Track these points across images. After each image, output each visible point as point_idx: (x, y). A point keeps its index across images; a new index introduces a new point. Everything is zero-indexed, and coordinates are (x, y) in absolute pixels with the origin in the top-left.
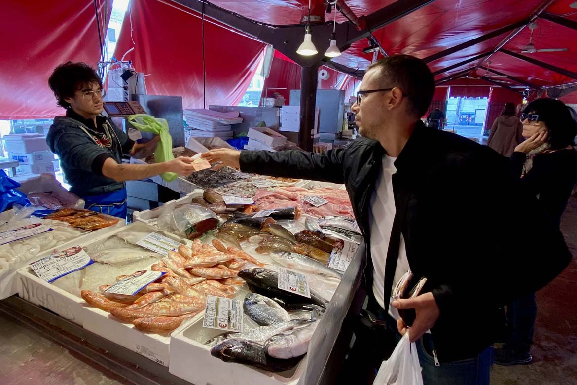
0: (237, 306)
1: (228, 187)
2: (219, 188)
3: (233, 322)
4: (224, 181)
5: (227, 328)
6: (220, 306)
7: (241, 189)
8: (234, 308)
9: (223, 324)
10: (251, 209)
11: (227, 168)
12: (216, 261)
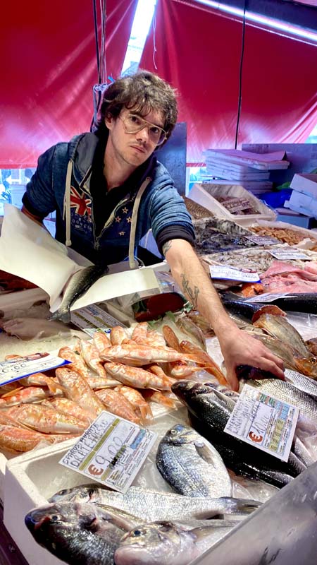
0: (143, 441)
1: (228, 254)
2: (214, 255)
3: (118, 468)
4: (230, 246)
5: (100, 476)
6: (113, 435)
7: (248, 259)
8: (136, 444)
9: (98, 467)
10: (252, 291)
11: (240, 229)
12: (149, 358)
